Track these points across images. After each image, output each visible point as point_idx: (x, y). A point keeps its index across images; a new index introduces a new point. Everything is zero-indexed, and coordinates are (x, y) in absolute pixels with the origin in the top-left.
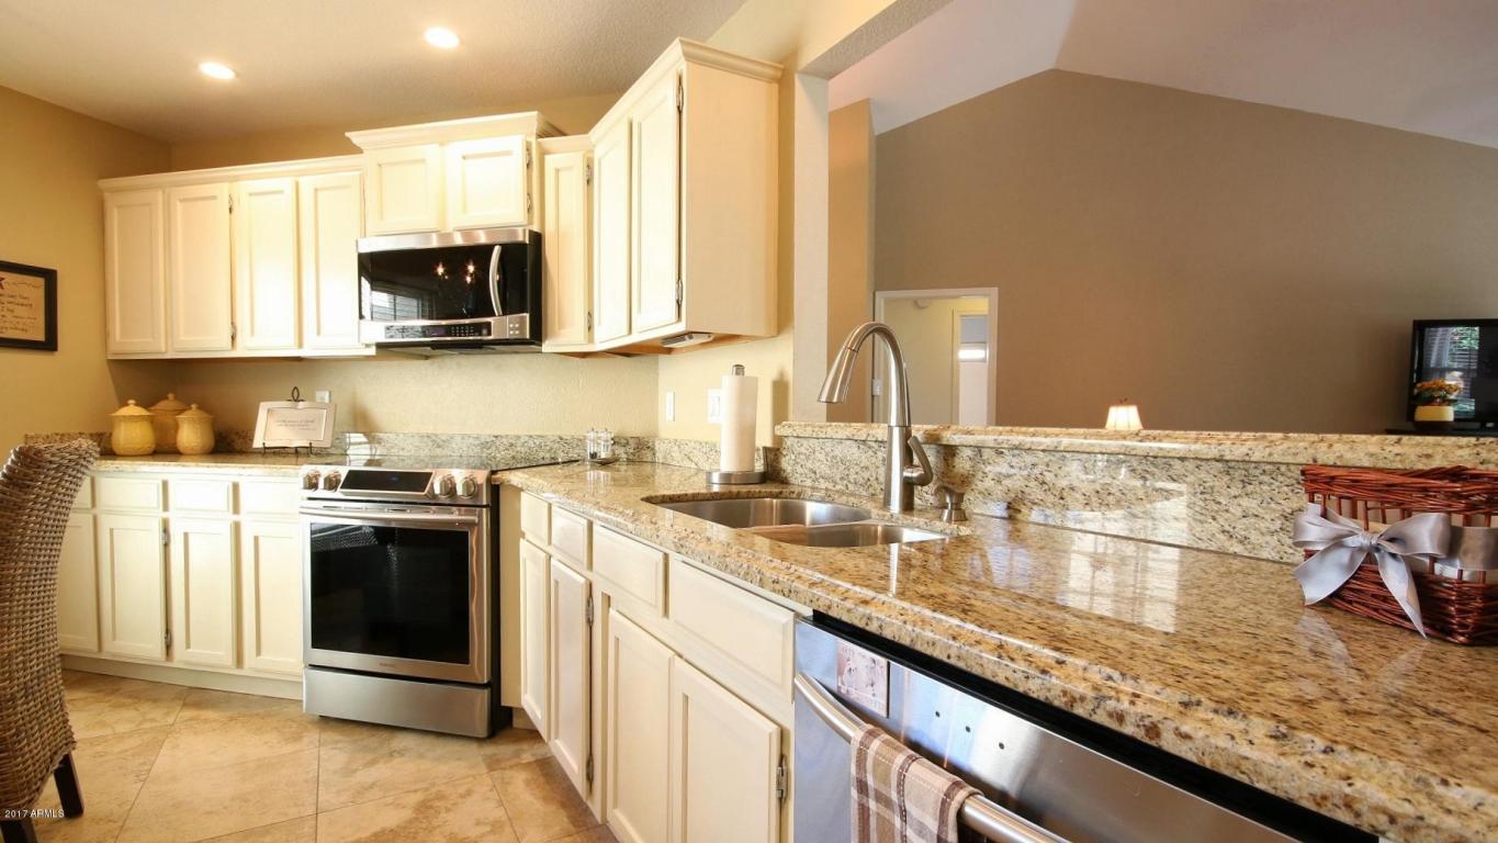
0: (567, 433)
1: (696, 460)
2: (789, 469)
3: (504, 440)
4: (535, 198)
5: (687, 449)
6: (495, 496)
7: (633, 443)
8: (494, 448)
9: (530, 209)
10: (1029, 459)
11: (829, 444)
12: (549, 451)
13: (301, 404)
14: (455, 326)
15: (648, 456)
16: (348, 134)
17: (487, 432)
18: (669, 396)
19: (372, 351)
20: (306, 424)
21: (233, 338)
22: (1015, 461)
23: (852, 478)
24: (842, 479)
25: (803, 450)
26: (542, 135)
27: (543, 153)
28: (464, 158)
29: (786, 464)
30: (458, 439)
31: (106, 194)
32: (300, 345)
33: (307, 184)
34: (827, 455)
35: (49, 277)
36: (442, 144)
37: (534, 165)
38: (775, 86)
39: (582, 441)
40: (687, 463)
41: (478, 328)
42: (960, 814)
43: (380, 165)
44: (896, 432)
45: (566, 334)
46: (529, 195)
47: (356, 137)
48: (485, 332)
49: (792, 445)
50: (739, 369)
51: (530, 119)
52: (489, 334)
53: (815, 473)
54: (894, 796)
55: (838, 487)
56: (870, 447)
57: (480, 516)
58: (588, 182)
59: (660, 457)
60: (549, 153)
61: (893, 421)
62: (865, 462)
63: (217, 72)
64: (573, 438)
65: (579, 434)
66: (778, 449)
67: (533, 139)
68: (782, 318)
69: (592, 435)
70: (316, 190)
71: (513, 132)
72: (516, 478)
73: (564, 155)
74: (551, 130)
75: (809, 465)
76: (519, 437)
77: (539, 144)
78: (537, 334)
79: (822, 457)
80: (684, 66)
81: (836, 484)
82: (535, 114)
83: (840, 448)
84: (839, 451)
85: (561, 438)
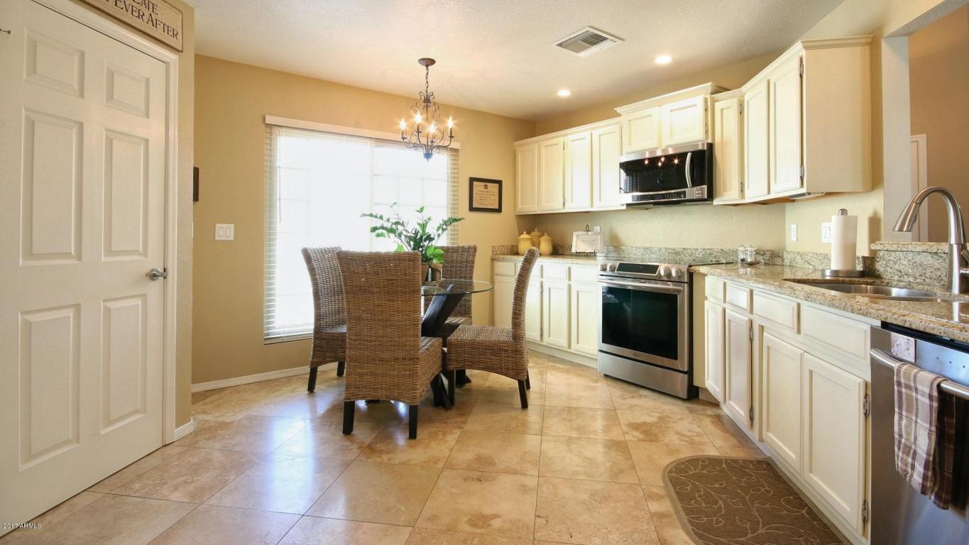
0: (726, 248)
1: (813, 263)
2: (882, 270)
3: (689, 251)
4: (709, 126)
5: (807, 258)
6: (691, 278)
7: (768, 254)
8: (683, 255)
9: (707, 132)
11: (910, 255)
12: (715, 257)
13: (590, 233)
14: (667, 194)
15: (778, 261)
16: (615, 109)
17: (678, 246)
18: (794, 226)
19: (624, 207)
20: (592, 242)
21: (564, 203)
23: (928, 275)
24: (921, 275)
25: (892, 258)
26: (714, 92)
27: (714, 101)
28: (671, 111)
29: (880, 266)
30: (664, 250)
31: (516, 148)
32: (592, 206)
33: (596, 133)
34: (909, 261)
35: (500, 183)
36: (659, 106)
37: (709, 109)
38: (867, 47)
39: (736, 252)
40: (807, 266)
41: (678, 194)
43: (630, 121)
44: (955, 248)
45: (728, 193)
46: (706, 125)
47: (618, 110)
48: (682, 196)
49: (884, 256)
50: (844, 212)
51: (708, 86)
52: (685, 197)
53: (901, 272)
55: (917, 281)
56: (941, 257)
57: (684, 288)
58: (741, 113)
59: (787, 262)
60: (717, 101)
61: (953, 240)
62: (937, 266)
64: (729, 250)
65: (733, 248)
66: (874, 258)
67: (708, 96)
68: (875, 179)
69: (742, 248)
70: (600, 136)
71: (696, 97)
72: (703, 269)
73: (727, 101)
74: (719, 89)
75: (897, 267)
76: (697, 249)
77: (712, 99)
78: (711, 196)
79: (905, 262)
80: (803, 53)
81: (916, 278)
82: (710, 83)
83: (919, 257)
84: (918, 259)
85: (722, 250)
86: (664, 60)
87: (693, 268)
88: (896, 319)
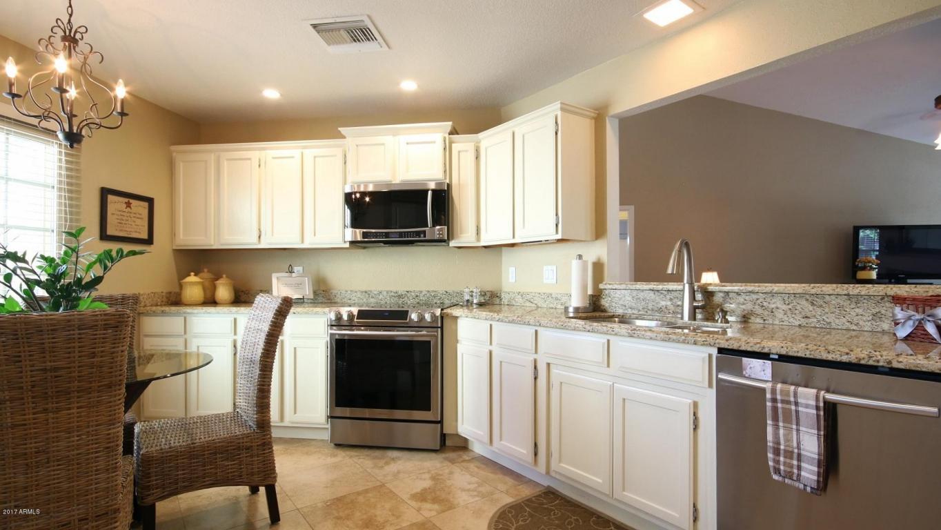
0: (450, 290)
1: (536, 302)
2: (607, 305)
3: (413, 294)
4: (448, 167)
5: (529, 297)
7: (488, 295)
8: (406, 298)
9: (445, 171)
10: (755, 297)
12: (440, 299)
13: (294, 275)
14: (405, 232)
15: (497, 301)
16: (339, 129)
17: (401, 289)
18: (512, 270)
19: (347, 245)
20: (298, 286)
21: (259, 237)
22: (747, 298)
24: (643, 308)
25: (616, 296)
26: (451, 133)
27: (451, 143)
28: (408, 144)
29: (605, 302)
30: (385, 293)
31: (174, 154)
32: (303, 242)
33: (306, 152)
34: (633, 297)
35: (150, 201)
36: (394, 136)
37: (448, 149)
38: (593, 121)
39: (461, 294)
40: (528, 304)
41: (418, 234)
42: (824, 398)
43: (357, 146)
44: (687, 286)
45: (465, 237)
46: (445, 164)
47: (343, 130)
48: (422, 235)
49: (609, 293)
50: (580, 257)
51: (448, 125)
52: (425, 236)
53: (625, 306)
54: (792, 399)
55: (640, 313)
56: (662, 293)
57: (437, 332)
58: (477, 158)
59: (505, 301)
60: (454, 142)
61: (685, 281)
63: (271, 94)
64: (453, 292)
65: (457, 289)
66: (599, 296)
67: (447, 136)
68: (599, 231)
69: (467, 290)
70: (315, 157)
71: (436, 133)
73: (464, 144)
74: (454, 132)
75: (621, 302)
76: (421, 292)
77: (449, 138)
78: (450, 236)
79: (629, 299)
80: (559, 113)
81: (639, 311)
82: (450, 123)
83: (642, 294)
84: (641, 295)
85: (447, 292)
86: (409, 86)
87: (445, 311)
88: (751, 347)
